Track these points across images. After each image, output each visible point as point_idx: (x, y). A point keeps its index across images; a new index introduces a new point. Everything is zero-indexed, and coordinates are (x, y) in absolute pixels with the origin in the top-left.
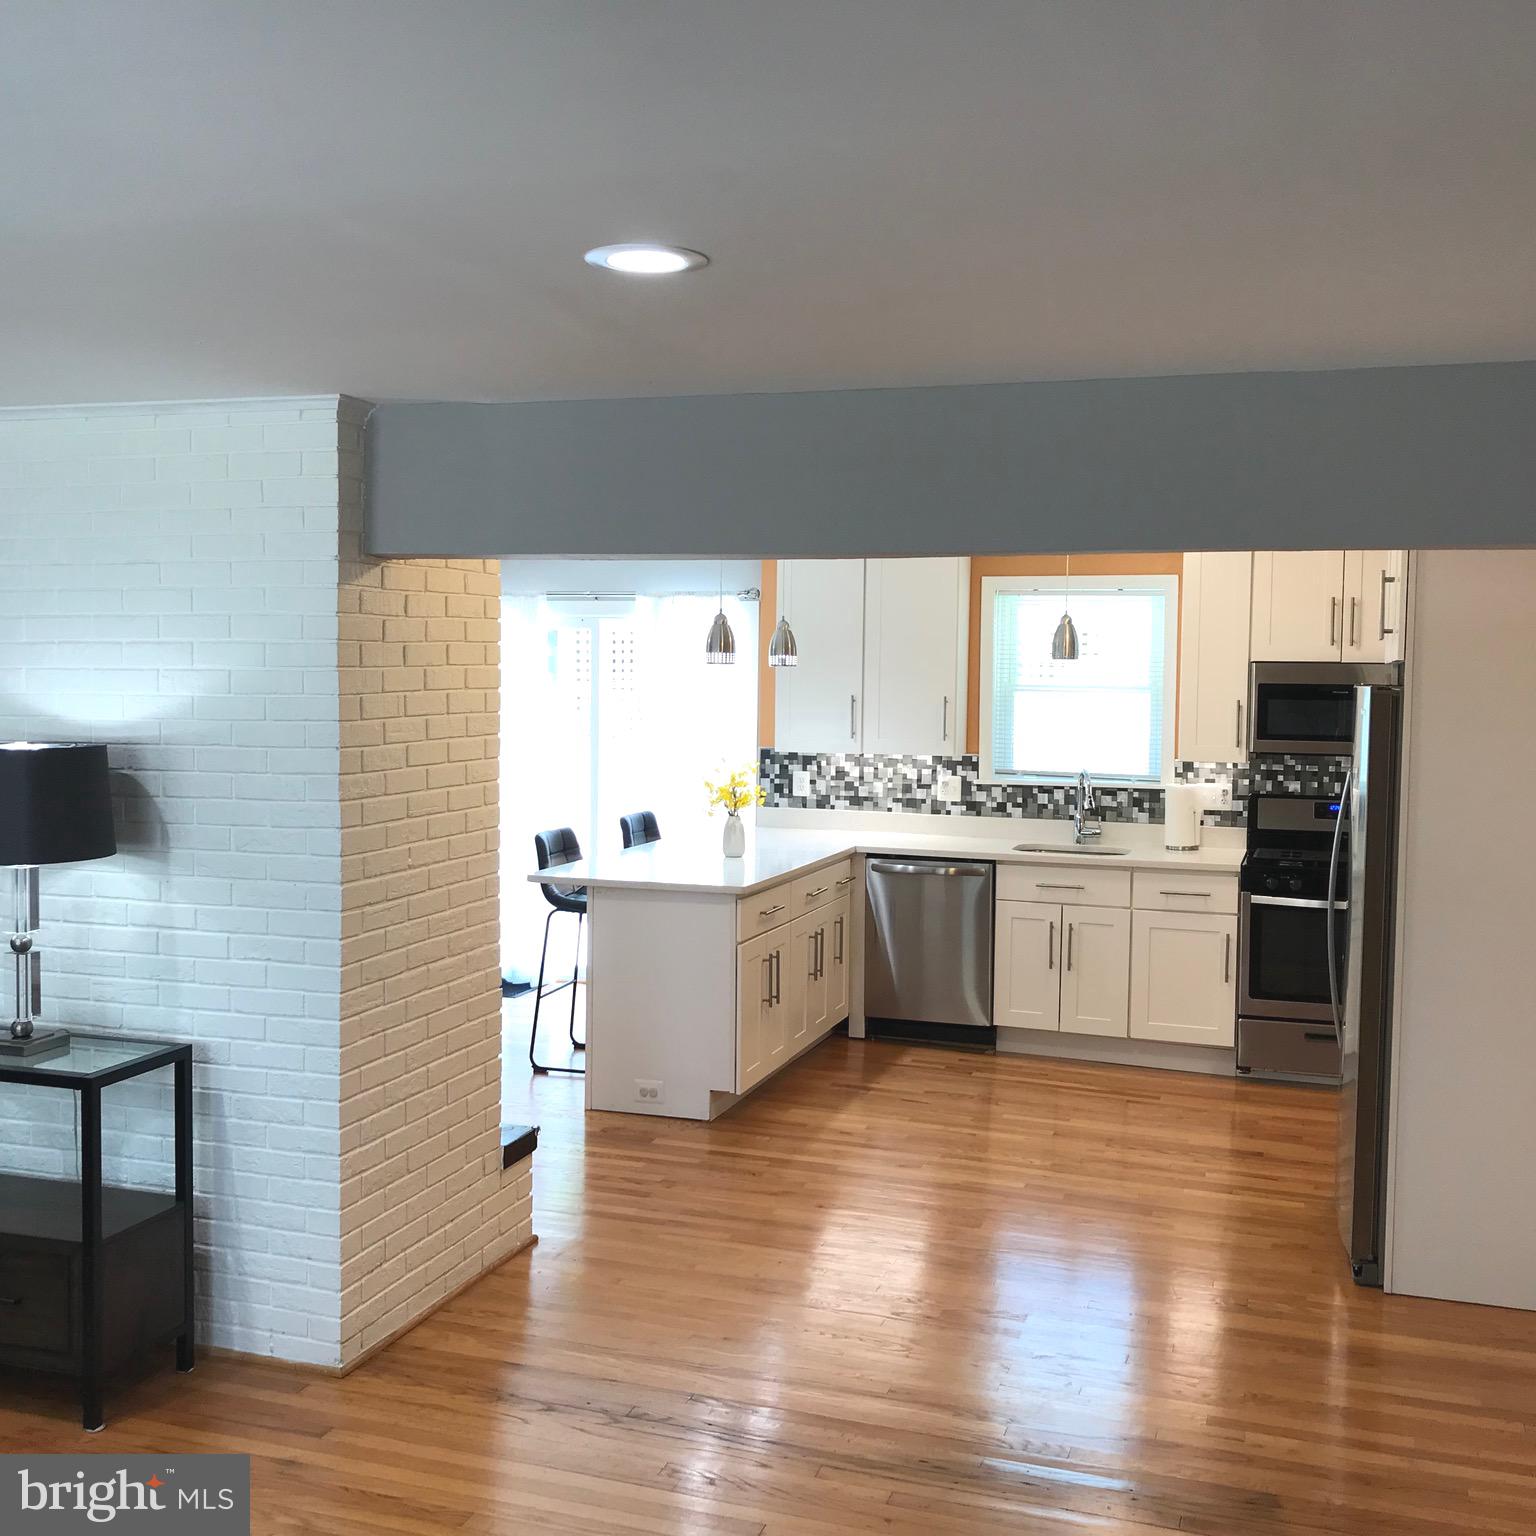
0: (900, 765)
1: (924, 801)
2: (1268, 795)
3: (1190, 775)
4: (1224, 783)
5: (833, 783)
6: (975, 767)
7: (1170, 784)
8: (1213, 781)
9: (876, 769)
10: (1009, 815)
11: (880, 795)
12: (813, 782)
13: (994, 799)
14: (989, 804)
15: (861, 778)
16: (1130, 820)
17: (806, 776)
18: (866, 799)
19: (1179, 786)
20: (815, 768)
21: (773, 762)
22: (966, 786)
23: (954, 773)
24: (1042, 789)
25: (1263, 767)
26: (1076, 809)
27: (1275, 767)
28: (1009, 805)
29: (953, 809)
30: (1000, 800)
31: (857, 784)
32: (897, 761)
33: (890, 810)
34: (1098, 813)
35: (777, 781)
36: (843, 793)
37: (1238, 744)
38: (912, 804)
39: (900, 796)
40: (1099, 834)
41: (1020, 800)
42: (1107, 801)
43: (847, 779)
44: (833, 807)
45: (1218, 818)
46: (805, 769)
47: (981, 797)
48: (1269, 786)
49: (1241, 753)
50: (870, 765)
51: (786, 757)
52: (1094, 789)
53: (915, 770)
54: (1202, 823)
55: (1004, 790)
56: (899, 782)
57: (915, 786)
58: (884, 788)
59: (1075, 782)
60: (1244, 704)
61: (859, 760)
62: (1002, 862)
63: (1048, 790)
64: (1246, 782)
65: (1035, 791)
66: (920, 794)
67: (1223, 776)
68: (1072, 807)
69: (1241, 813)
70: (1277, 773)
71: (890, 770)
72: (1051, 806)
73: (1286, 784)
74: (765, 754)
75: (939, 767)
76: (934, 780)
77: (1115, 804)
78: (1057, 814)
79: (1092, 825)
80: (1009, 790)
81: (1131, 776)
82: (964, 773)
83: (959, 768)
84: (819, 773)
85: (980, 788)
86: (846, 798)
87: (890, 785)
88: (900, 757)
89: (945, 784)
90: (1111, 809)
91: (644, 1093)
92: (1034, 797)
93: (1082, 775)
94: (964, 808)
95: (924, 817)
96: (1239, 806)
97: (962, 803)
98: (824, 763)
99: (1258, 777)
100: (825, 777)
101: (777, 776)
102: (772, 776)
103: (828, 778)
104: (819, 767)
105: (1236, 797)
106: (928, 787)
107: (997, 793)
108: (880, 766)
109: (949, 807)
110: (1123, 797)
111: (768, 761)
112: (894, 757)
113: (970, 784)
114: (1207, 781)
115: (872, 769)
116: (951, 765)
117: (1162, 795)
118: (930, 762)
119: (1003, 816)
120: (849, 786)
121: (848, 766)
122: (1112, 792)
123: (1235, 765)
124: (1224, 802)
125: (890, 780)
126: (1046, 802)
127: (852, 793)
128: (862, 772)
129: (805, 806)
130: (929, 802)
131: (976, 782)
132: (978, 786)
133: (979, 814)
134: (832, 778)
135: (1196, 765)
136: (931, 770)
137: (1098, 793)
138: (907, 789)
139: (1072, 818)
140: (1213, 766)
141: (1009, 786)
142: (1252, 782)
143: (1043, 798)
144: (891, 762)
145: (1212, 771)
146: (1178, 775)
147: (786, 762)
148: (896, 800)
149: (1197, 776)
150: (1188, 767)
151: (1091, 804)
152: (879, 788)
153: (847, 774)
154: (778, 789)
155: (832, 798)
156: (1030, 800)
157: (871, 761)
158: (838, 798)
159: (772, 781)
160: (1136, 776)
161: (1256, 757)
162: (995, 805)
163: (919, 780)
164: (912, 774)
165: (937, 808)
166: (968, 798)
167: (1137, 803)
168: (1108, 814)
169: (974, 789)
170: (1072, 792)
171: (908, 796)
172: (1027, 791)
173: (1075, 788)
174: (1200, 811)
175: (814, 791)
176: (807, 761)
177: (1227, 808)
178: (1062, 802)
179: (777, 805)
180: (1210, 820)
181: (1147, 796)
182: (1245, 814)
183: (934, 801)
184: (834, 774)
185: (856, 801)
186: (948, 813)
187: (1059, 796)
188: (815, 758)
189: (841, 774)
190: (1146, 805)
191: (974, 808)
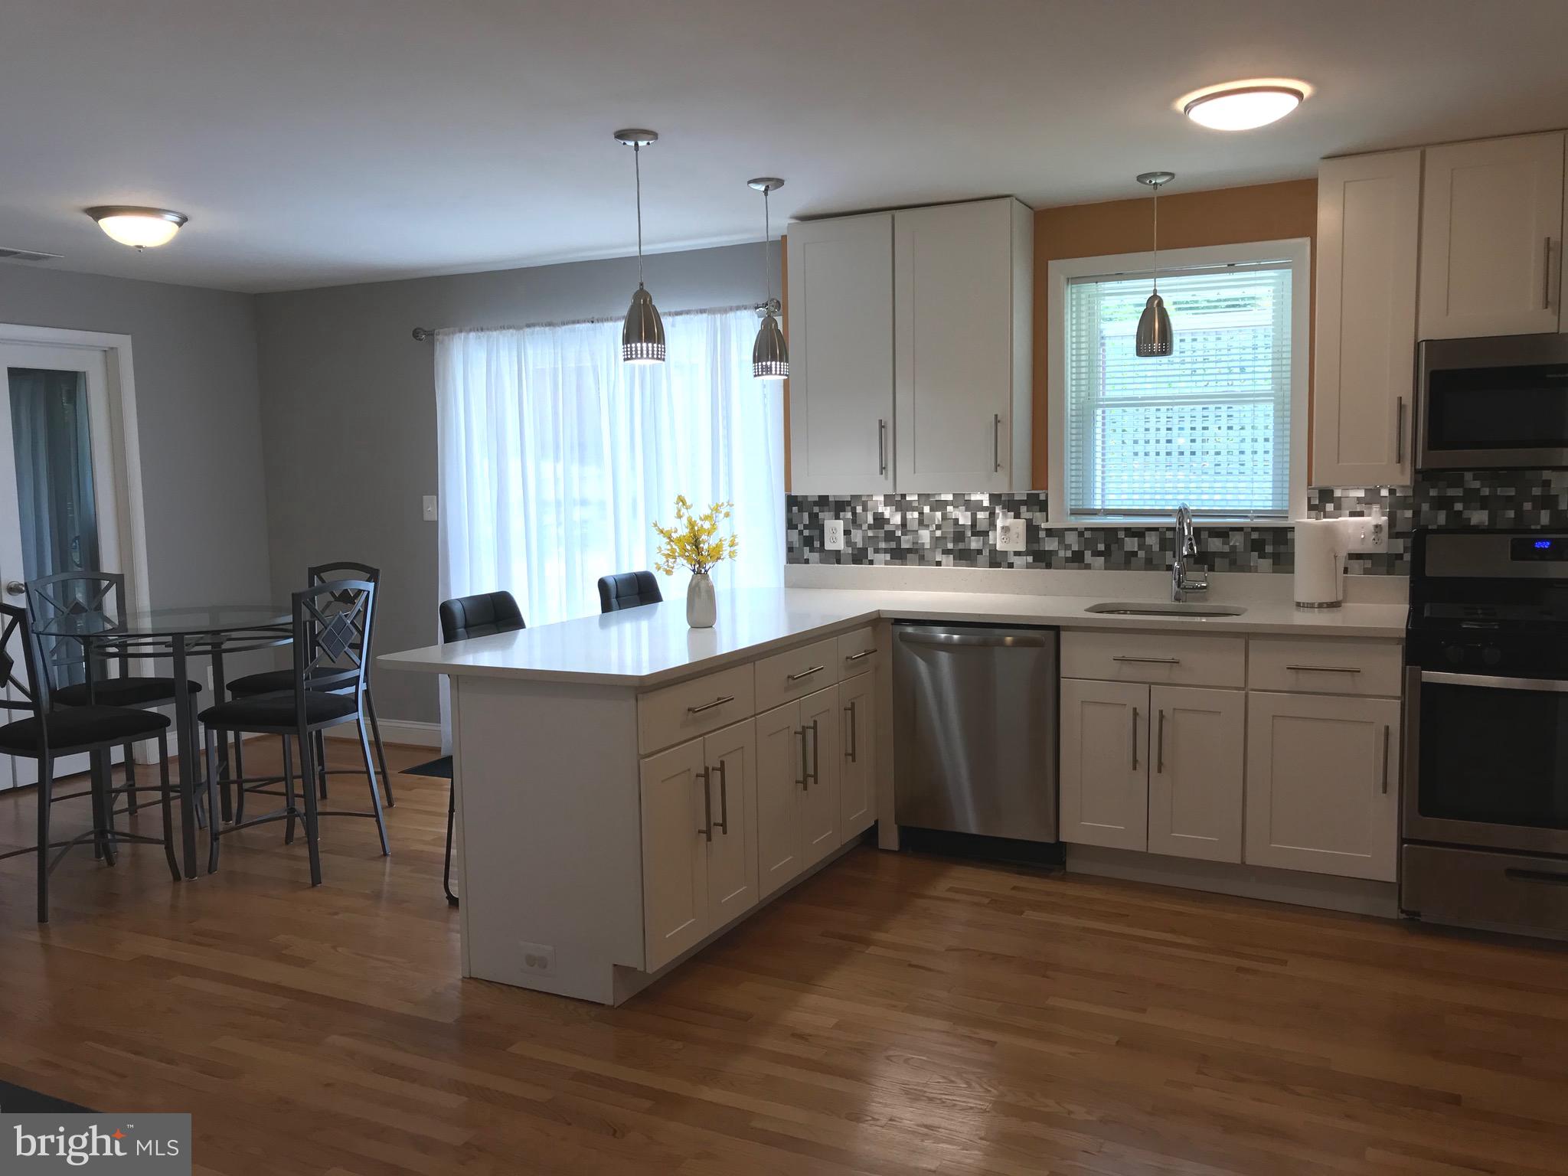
0: (950, 508)
1: (979, 552)
2: (1440, 530)
3: (1330, 507)
4: (1375, 518)
5: (870, 533)
6: (1043, 506)
7: (1302, 519)
8: (1361, 514)
9: (921, 514)
10: (1088, 567)
11: (927, 546)
12: (847, 533)
13: (1068, 547)
14: (1062, 554)
15: (904, 525)
16: (1245, 568)
17: (840, 525)
18: (909, 550)
19: (1313, 521)
20: (849, 515)
21: (801, 510)
22: (1032, 530)
23: (1017, 516)
24: (1131, 532)
25: (1433, 493)
26: (1174, 557)
27: (1451, 492)
28: (1088, 554)
29: (1018, 561)
30: (1075, 548)
31: (899, 533)
32: (946, 503)
33: (939, 564)
34: (1203, 560)
35: (806, 533)
36: (882, 545)
37: (1400, 459)
38: (965, 557)
39: (950, 546)
40: (1205, 588)
41: (1101, 547)
42: (1215, 545)
43: (887, 528)
44: (871, 562)
45: (1368, 564)
46: (837, 517)
47: (1051, 545)
48: (1442, 518)
49: (1402, 472)
50: (913, 509)
51: (815, 503)
52: (1198, 531)
53: (969, 513)
54: (1346, 571)
55: (1081, 534)
56: (950, 529)
57: (969, 533)
58: (931, 538)
59: (1172, 521)
60: (1408, 401)
61: (899, 502)
62: (1068, 628)
63: (1138, 533)
64: (1409, 514)
65: (1121, 535)
66: (975, 544)
67: (1376, 508)
68: (1169, 554)
69: (1399, 557)
70: (1454, 499)
71: (939, 514)
72: (1141, 554)
73: (1466, 514)
74: (792, 501)
75: (998, 510)
76: (992, 525)
77: (1226, 549)
78: (1150, 564)
79: (1197, 578)
80: (1087, 535)
81: (1248, 511)
82: (1029, 515)
83: (1023, 509)
84: (854, 521)
85: (1050, 532)
86: (886, 551)
87: (938, 533)
88: (950, 497)
89: (1006, 529)
90: (1223, 555)
91: (531, 960)
92: (1120, 543)
93: (1180, 510)
94: (1030, 559)
95: (981, 572)
96: (1399, 545)
97: (1027, 553)
98: (859, 509)
99: (1425, 507)
100: (861, 526)
101: (806, 527)
102: (801, 527)
103: (865, 527)
104: (854, 514)
105: (1394, 535)
106: (985, 534)
107: (1071, 539)
108: (927, 509)
109: (1012, 559)
110: (1237, 540)
111: (795, 509)
112: (944, 497)
113: (1038, 528)
114: (1353, 514)
115: (916, 515)
116: (1012, 506)
117: (1289, 536)
118: (986, 503)
119: (1079, 569)
120: (890, 536)
121: (887, 512)
122: (1222, 533)
123: (1392, 492)
124: (1377, 541)
125: (938, 527)
126: (1136, 550)
127: (893, 545)
128: (904, 518)
129: (838, 562)
130: (986, 552)
131: (1043, 526)
132: (1047, 530)
133: (1049, 566)
134: (870, 527)
135: (1338, 493)
136: (988, 513)
137: (1204, 535)
138: (959, 536)
139: (1170, 568)
140: (1361, 494)
141: (1086, 529)
142: (1417, 513)
143: (1131, 544)
144: (940, 505)
145: (1359, 500)
146: (1311, 507)
147: (816, 509)
148: (946, 552)
149: (1338, 507)
150: (1326, 495)
151: (1192, 549)
152: (925, 536)
153: (888, 521)
154: (808, 542)
155: (870, 550)
156: (1114, 547)
157: (916, 504)
158: (877, 551)
159: (801, 533)
160: (1255, 511)
161: (1424, 477)
162: (1069, 554)
163: (974, 525)
164: (964, 519)
165: (997, 560)
166: (1035, 547)
167: (1257, 546)
168: (1218, 561)
169: (1042, 534)
170: (1169, 535)
171: (961, 546)
172: (1110, 534)
173: (1173, 529)
174: (1343, 554)
175: (849, 543)
176: (839, 507)
177: (1382, 549)
178: (1156, 548)
179: (807, 561)
180: (1356, 564)
181: (1269, 537)
182: (1407, 557)
183: (993, 551)
184: (870, 520)
185: (899, 555)
186: (1011, 565)
187: (1152, 540)
188: (849, 503)
189: (880, 521)
190: (1269, 549)
191: (1042, 559)
